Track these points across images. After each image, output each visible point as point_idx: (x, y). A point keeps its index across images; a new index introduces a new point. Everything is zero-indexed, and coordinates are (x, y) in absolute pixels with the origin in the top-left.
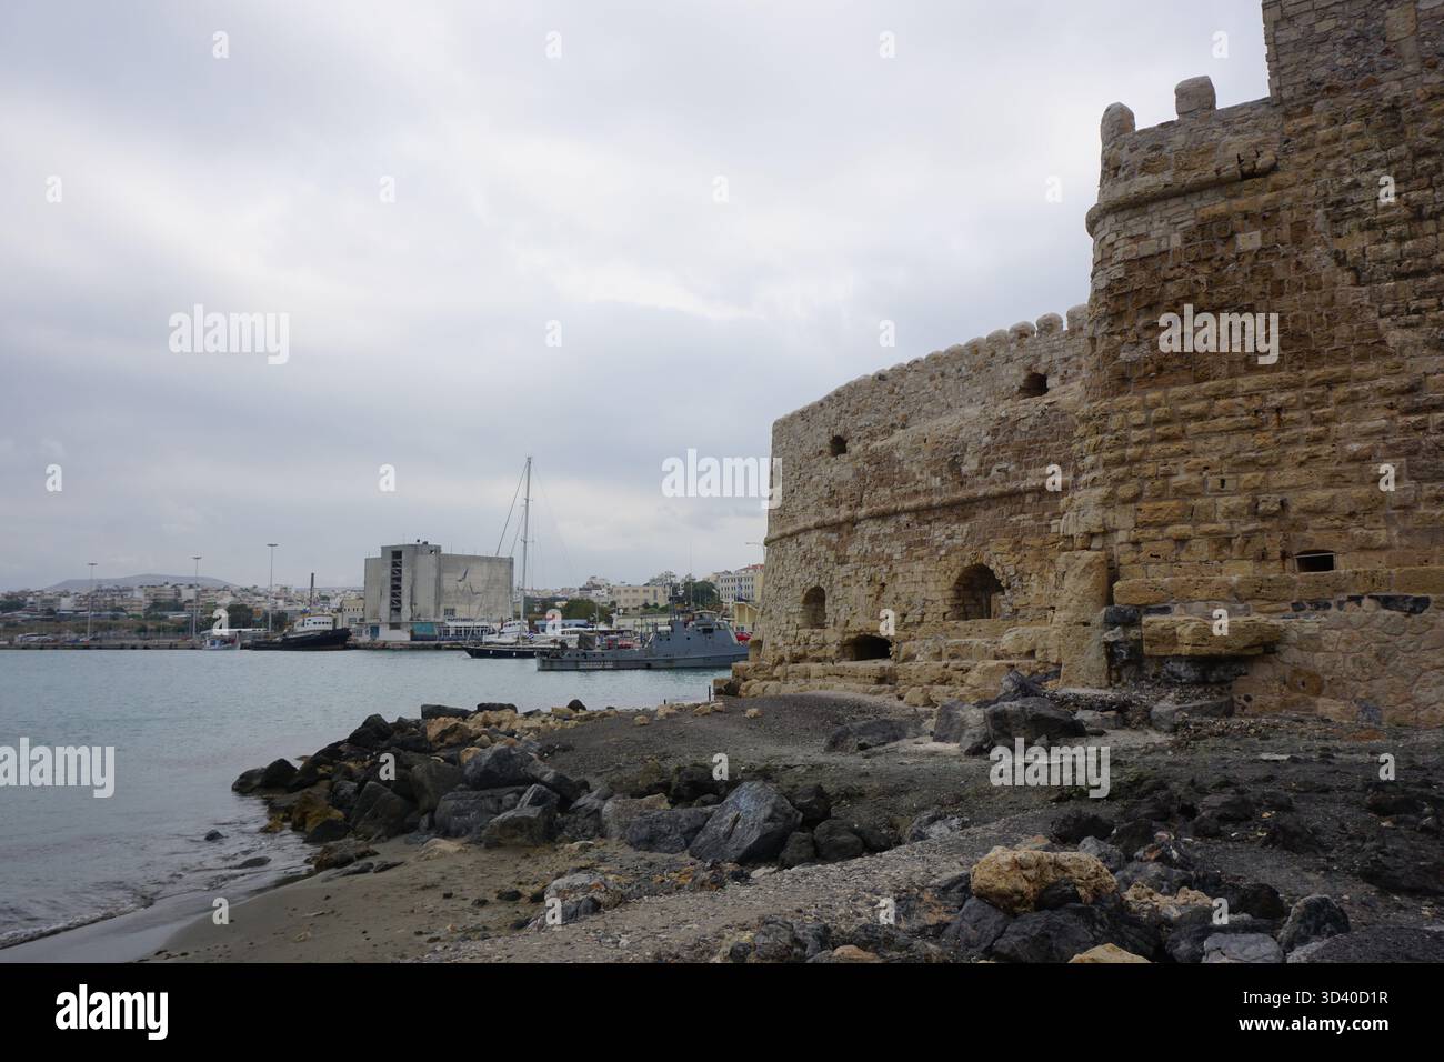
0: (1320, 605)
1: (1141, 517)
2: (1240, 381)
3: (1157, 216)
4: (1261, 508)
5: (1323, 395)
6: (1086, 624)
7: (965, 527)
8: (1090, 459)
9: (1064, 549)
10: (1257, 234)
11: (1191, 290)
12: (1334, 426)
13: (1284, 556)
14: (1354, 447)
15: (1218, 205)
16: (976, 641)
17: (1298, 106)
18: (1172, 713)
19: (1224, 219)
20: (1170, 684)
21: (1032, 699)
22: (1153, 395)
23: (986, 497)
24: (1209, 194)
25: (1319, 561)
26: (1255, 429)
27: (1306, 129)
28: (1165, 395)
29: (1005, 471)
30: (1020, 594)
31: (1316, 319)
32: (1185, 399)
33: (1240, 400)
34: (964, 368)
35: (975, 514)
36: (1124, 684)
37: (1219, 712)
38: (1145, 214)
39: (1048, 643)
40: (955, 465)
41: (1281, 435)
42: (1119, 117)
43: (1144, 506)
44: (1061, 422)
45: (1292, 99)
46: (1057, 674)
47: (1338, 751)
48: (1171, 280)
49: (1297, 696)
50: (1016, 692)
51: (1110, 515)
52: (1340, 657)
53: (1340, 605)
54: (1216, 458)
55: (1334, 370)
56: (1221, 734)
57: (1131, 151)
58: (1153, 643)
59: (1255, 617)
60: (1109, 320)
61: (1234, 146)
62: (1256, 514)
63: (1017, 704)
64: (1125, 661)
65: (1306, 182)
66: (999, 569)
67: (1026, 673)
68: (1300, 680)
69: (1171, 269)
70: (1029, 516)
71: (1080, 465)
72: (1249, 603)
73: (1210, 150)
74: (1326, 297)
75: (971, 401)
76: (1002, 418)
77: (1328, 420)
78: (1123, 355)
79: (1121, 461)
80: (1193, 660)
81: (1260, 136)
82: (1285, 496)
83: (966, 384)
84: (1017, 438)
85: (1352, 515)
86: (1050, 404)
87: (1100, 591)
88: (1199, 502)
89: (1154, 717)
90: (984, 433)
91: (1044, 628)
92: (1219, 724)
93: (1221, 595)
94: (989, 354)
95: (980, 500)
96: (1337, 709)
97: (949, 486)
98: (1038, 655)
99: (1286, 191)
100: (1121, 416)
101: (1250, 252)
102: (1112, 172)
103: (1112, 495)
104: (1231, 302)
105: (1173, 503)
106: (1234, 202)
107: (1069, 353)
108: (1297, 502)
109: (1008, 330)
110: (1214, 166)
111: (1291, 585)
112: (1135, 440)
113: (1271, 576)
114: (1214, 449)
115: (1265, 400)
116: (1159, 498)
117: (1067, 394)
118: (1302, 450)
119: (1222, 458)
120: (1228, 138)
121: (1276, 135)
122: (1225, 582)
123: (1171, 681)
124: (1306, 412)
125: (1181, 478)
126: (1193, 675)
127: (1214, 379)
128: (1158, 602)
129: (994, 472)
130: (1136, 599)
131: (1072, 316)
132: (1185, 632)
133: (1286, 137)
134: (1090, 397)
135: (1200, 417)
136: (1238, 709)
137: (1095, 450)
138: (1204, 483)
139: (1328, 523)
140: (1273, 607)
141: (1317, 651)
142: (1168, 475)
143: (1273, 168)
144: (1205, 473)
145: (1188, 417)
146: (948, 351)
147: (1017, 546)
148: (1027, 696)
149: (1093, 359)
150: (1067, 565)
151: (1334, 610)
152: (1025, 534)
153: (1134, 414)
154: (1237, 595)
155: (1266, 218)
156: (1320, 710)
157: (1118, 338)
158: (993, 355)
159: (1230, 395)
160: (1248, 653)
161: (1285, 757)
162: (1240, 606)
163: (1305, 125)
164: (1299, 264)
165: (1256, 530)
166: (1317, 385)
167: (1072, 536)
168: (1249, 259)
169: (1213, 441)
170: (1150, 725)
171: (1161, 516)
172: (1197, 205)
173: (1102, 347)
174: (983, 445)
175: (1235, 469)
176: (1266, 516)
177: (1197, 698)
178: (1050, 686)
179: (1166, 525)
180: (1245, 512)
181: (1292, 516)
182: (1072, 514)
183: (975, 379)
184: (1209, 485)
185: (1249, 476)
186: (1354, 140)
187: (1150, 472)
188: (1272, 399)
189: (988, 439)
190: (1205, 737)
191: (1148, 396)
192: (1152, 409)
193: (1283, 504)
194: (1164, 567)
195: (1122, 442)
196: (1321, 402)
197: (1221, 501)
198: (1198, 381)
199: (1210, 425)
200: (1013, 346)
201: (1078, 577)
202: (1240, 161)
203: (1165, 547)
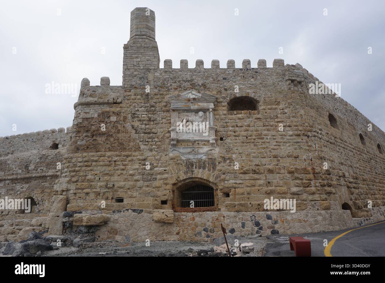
0: (119, 211)
1: (77, 187)
2: (107, 153)
3: (92, 108)
4: (108, 186)
5: (125, 159)
6: (58, 216)
7: (27, 185)
8: (66, 170)
9: (55, 195)
10: (115, 117)
11: (98, 128)
12: (127, 167)
13: (112, 199)
14: (131, 172)
15: (107, 108)
16: (25, 220)
17: (128, 89)
18: (79, 242)
19: (108, 112)
20: (79, 233)
21: (38, 240)
22: (85, 154)
23: (35, 177)
24: (105, 106)
25: (120, 200)
26: (109, 166)
27: (129, 95)
28: (88, 154)
29: (42, 170)
30: (41, 206)
31: (126, 140)
32: (93, 156)
33: (106, 158)
34: (34, 139)
35: (31, 182)
36: (67, 234)
37: (91, 241)
38: (89, 107)
39: (46, 222)
40: (27, 167)
41: (115, 168)
42: (86, 81)
43: (79, 184)
44: (61, 157)
45: (127, 88)
46: (47, 231)
47: (119, 250)
48: (93, 125)
49: (111, 235)
50: (33, 238)
51: (69, 186)
52: (122, 225)
53: (124, 211)
54: (99, 172)
55: (128, 153)
56: (91, 247)
57: (88, 90)
58: (76, 222)
59: (103, 214)
60: (76, 133)
61: (112, 96)
62: (107, 187)
63: (33, 242)
64: (67, 227)
65: (128, 107)
66: (36, 198)
67: (37, 232)
68: (112, 231)
69: (94, 122)
70: (48, 183)
71: (63, 171)
72: (102, 211)
73: (107, 95)
74: (129, 135)
75: (35, 148)
76: (43, 154)
77: (126, 165)
78: (78, 143)
79: (74, 171)
80: (86, 226)
81: (118, 94)
82: (114, 183)
83: (34, 144)
84: (47, 160)
85: (129, 189)
86: (58, 152)
87: (63, 207)
88: (93, 183)
89: (73, 243)
90: (37, 158)
91: (45, 217)
92: (91, 244)
93: (96, 208)
94: (42, 136)
95: (33, 178)
96: (120, 238)
97: (24, 173)
98: (43, 226)
99: (123, 109)
100: (76, 159)
101: (113, 121)
102: (82, 95)
103: (70, 180)
104: (107, 133)
105: (87, 183)
106: (111, 109)
107: (66, 139)
108: (117, 185)
109: (49, 130)
110: (107, 99)
111: (113, 206)
112: (79, 166)
113: (108, 204)
114: (98, 170)
115: (112, 159)
116: (83, 182)
117: (62, 150)
118: (119, 172)
119: (100, 172)
120: (112, 93)
121: (122, 95)
122: (97, 205)
123: (80, 232)
124: (121, 163)
125: (89, 177)
126: (86, 230)
127: (101, 152)
128: (79, 210)
129: (39, 170)
130: (73, 209)
131: (68, 129)
132: (85, 219)
133: (125, 96)
134: (68, 153)
135: (96, 161)
136: (96, 240)
137: (67, 167)
138: (95, 179)
139: (123, 191)
140: (108, 212)
141: (117, 223)
142: (86, 176)
143: (121, 103)
144: (95, 176)
145: (93, 161)
146: (30, 133)
147: (43, 192)
148: (37, 239)
149: (70, 142)
150: (55, 199)
151: (122, 212)
152: (46, 188)
153: (79, 159)
154: (99, 209)
155: (118, 114)
156: (116, 239)
157: (78, 138)
158: (43, 136)
159: (104, 156)
160: (100, 224)
161: (105, 253)
162: (100, 212)
163: (129, 94)
164: (124, 126)
165: (107, 192)
166: (124, 156)
167: (58, 191)
168: (113, 123)
169: (99, 168)
170: (72, 245)
171: (83, 187)
172: (102, 108)
173: (73, 140)
174: (37, 162)
175: (103, 175)
176: (109, 188)
177: (86, 237)
178: (45, 235)
179: (84, 189)
180: (104, 187)
181: (115, 188)
182: (58, 185)
183: (37, 142)
184: (96, 179)
185: (106, 177)
186: (139, 100)
187: (81, 175)
188: (114, 159)
189: (38, 160)
190: (87, 248)
191: (84, 154)
192: (84, 158)
193: (113, 185)
194: (82, 201)
195: (75, 166)
196: (125, 161)
197: (99, 183)
198: (97, 152)
199: (98, 163)
200: (50, 135)
201: (58, 203)
202: (114, 99)
203: (83, 195)
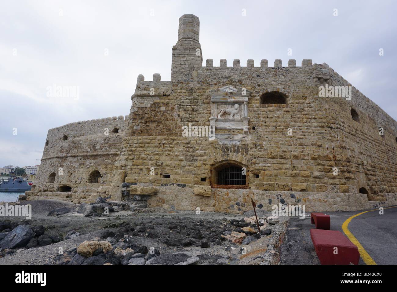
0: (166, 185)
1: (133, 163)
2: (157, 137)
3: (146, 100)
4: (158, 164)
5: (172, 142)
6: (118, 186)
7: (94, 161)
8: (124, 149)
9: (116, 169)
10: (165, 108)
11: (150, 116)
12: (173, 149)
13: (161, 174)
14: (177, 153)
15: (157, 100)
16: (93, 188)
17: (175, 84)
18: (134, 207)
19: (159, 103)
20: (134, 200)
21: (103, 203)
22: (140, 137)
23: (100, 155)
24: (157, 97)
25: (167, 176)
26: (159, 147)
27: (176, 89)
28: (142, 138)
29: (106, 149)
30: (105, 178)
31: (173, 127)
32: (146, 139)
33: (157, 141)
34: (100, 124)
35: (97, 158)
36: (125, 200)
37: (144, 207)
38: (144, 98)
39: (109, 190)
40: (94, 146)
41: (163, 149)
42: (141, 77)
43: (134, 161)
44: (120, 140)
45: (174, 83)
46: (110, 197)
47: (166, 215)
48: (147, 113)
49: (160, 204)
50: (100, 201)
51: (127, 162)
52: (169, 196)
53: (170, 185)
54: (150, 152)
55: (175, 137)
56: (144, 212)
57: (143, 85)
58: (132, 191)
59: (154, 187)
60: (133, 119)
61: (162, 89)
62: (156, 165)
63: (99, 204)
64: (126, 195)
65: (175, 99)
66: (101, 172)
67: (103, 197)
68: (161, 200)
69: (147, 111)
70: (110, 160)
71: (122, 150)
72: (153, 184)
73: (158, 89)
74: (175, 123)
75: (100, 132)
76: (107, 137)
77: (173, 147)
78: (134, 128)
79: (131, 151)
80: (140, 195)
81: (168, 88)
82: (162, 162)
83: (100, 128)
84: (110, 142)
85: (174, 167)
86: (118, 136)
87: (122, 179)
88: (146, 161)
89: (130, 208)
90: (102, 140)
91: (108, 187)
92: (143, 210)
93: (147, 182)
94: (106, 122)
95: (99, 155)
96: (167, 207)
97: (92, 151)
98: (106, 193)
99: (171, 100)
100: (132, 141)
101: (163, 111)
102: (138, 88)
103: (128, 158)
104: (158, 120)
105: (141, 161)
106: (161, 100)
107: (124, 125)
108: (165, 163)
109: (111, 117)
110: (158, 92)
111: (161, 180)
112: (135, 146)
113: (158, 178)
114: (150, 150)
115: (161, 142)
116: (138, 159)
117: (121, 134)
118: (167, 153)
119: (152, 153)
120: (162, 87)
121: (171, 89)
122: (149, 179)
123: (135, 200)
124: (169, 145)
125: (143, 156)
126: (139, 199)
127: (152, 136)
128: (134, 182)
129: (103, 149)
130: (130, 181)
131: (126, 117)
132: (139, 189)
133: (172, 90)
134: (126, 136)
135: (148, 143)
136: (148, 206)
137: (126, 147)
138: (147, 157)
139: (170, 168)
140: (157, 185)
141: (165, 194)
142: (140, 155)
143: (169, 95)
144: (148, 155)
145: (146, 143)
146: (96, 120)
147: (106, 167)
148: (102, 202)
149: (128, 127)
150: (116, 173)
151: (169, 186)
152: (108, 164)
153: (135, 141)
154: (151, 182)
155: (167, 105)
156: (164, 207)
157: (134, 124)
158: (107, 122)
159: (155, 139)
160: (151, 194)
161: (155, 217)
162: (151, 184)
163: (176, 88)
164: (171, 115)
165: (157, 168)
166: (172, 140)
167: (118, 166)
168: (162, 112)
169: (150, 149)
170: (129, 210)
171: (137, 164)
172: (154, 99)
173: (130, 125)
174: (102, 143)
175: (154, 155)
176: (158, 166)
177: (140, 204)
178: (108, 200)
179: (138, 166)
180: (155, 164)
181: (163, 166)
182: (118, 161)
183: (102, 127)
184: (148, 158)
185: (156, 157)
186: (184, 93)
187: (136, 154)
188: (163, 142)
189: (103, 141)
190: (140, 213)
191: (139, 137)
192: (139, 140)
193: (162, 163)
194: (137, 175)
195: (132, 146)
196: (172, 144)
197: (150, 161)
198: (149, 136)
199: (150, 145)
200: (112, 121)
201: (118, 175)
202: (163, 92)
203: (137, 170)
